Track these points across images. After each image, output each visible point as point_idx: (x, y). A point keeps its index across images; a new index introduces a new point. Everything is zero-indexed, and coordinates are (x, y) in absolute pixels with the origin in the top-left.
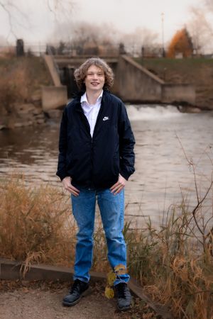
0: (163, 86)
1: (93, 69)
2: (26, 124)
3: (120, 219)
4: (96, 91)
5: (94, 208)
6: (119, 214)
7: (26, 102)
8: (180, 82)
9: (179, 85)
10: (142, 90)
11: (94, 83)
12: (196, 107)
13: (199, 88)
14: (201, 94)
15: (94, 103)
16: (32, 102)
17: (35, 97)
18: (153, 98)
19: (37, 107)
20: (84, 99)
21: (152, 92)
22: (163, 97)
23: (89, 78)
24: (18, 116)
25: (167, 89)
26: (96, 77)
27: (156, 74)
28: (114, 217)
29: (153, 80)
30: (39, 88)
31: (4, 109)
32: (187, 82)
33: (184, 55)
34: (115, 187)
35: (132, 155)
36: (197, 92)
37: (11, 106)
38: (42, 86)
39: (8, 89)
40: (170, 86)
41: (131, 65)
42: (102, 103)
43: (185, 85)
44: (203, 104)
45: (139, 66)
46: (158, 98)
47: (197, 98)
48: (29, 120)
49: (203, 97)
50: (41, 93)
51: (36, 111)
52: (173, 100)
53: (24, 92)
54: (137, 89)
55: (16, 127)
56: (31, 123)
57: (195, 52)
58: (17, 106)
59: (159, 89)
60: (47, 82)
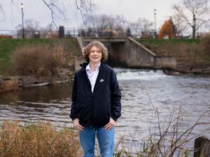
0: (155, 57)
1: (94, 48)
2: (64, 81)
3: (111, 147)
4: (96, 62)
5: (94, 140)
6: (110, 144)
7: (64, 67)
8: (166, 54)
9: (165, 57)
10: (141, 60)
11: (95, 57)
12: (177, 71)
13: (178, 59)
14: (180, 63)
15: (95, 70)
16: (68, 67)
17: (70, 64)
18: (148, 65)
19: (71, 70)
20: (88, 67)
21: (148, 61)
22: (155, 64)
23: (92, 54)
24: (59, 76)
25: (158, 59)
26: (96, 53)
27: (150, 49)
28: (107, 146)
29: (148, 53)
30: (73, 58)
31: (49, 71)
32: (171, 55)
33: (169, 37)
34: (107, 126)
35: (119, 105)
36: (177, 61)
37: (54, 69)
38: (75, 57)
39: (53, 59)
40: (160, 57)
41: (134, 43)
42: (100, 70)
43: (169, 57)
44: (182, 69)
45: (139, 44)
46: (152, 65)
47: (177, 65)
48: (66, 79)
49: (181, 64)
50: (74, 61)
51: (71, 73)
52: (162, 66)
53: (63, 61)
54: (138, 59)
55: (57, 84)
56: (67, 81)
57: (177, 35)
58: (58, 69)
59: (152, 59)
60: (78, 54)
